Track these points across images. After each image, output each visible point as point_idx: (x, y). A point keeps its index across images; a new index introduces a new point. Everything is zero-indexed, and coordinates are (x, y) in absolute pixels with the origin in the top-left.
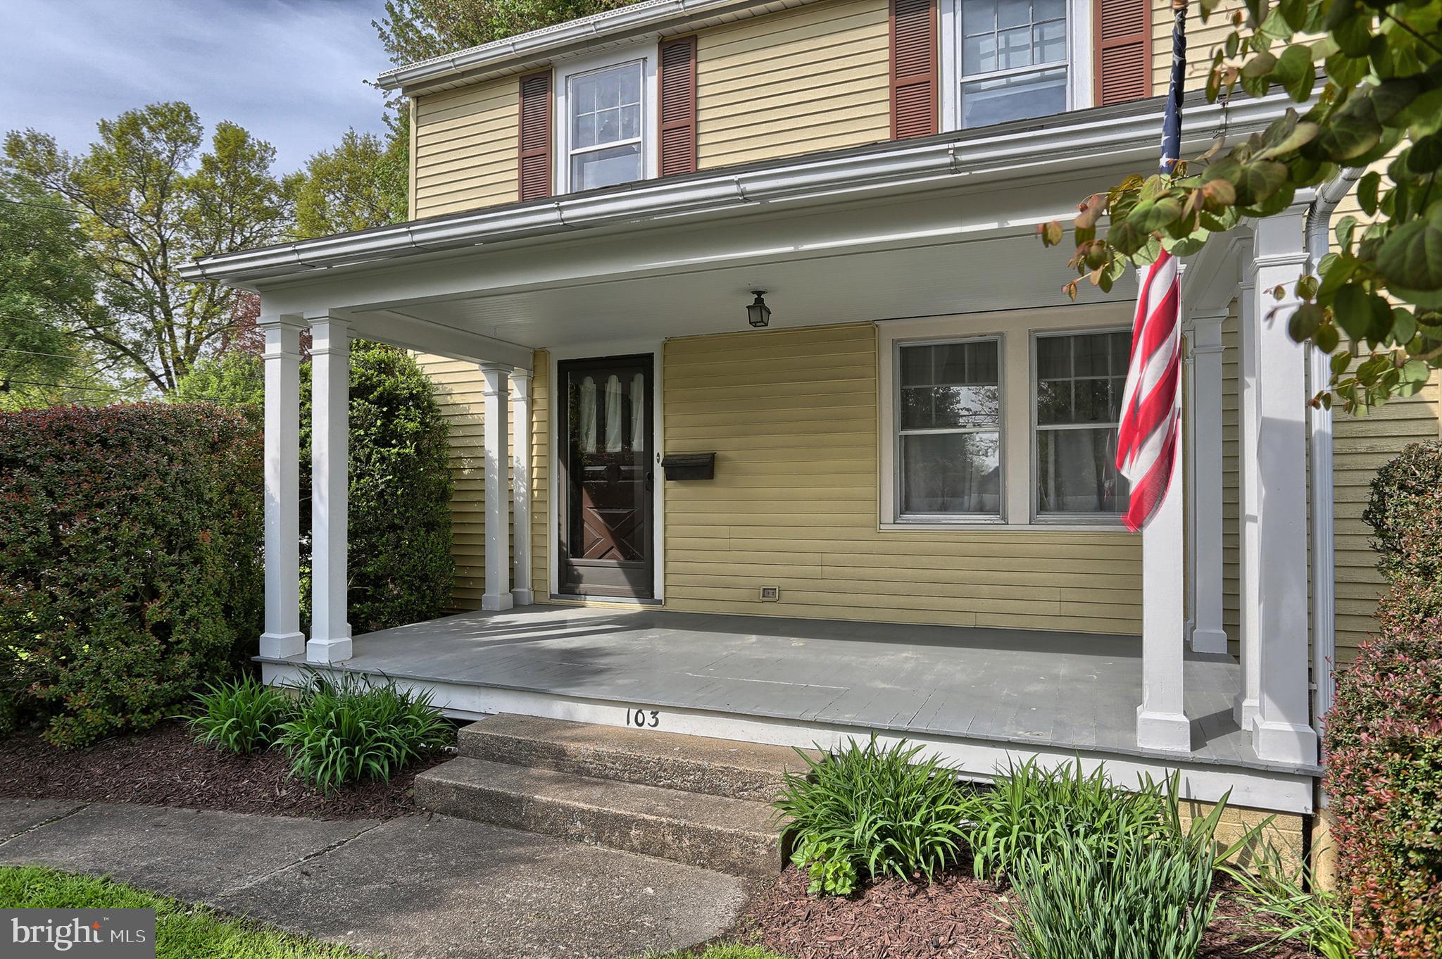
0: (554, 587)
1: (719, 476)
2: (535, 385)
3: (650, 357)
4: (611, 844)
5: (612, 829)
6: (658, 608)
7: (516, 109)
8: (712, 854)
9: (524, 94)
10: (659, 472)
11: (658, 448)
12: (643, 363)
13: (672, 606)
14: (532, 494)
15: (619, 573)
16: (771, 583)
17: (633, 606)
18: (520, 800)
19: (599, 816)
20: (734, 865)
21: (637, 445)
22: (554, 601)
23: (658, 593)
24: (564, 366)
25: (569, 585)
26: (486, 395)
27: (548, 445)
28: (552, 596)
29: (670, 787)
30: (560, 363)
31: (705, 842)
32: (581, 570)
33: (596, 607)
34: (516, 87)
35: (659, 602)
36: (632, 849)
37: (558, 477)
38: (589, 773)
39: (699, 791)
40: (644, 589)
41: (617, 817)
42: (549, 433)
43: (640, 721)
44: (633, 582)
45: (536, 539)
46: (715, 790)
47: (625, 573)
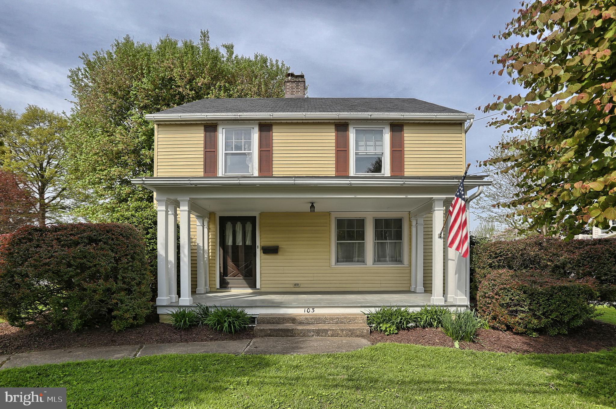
0: (218, 286)
1: (280, 253)
2: (210, 223)
3: (255, 217)
4: (322, 336)
5: (322, 333)
6: (259, 291)
7: (203, 135)
8: (352, 334)
9: (206, 131)
10: (258, 251)
11: (258, 243)
12: (252, 219)
13: (263, 290)
14: (209, 258)
15: (244, 282)
16: (296, 282)
17: (250, 291)
18: (293, 330)
19: (318, 330)
20: (358, 335)
21: (248, 243)
22: (218, 290)
23: (258, 286)
24: (221, 218)
25: (224, 285)
26: (198, 226)
27: (215, 242)
28: (217, 289)
29: (329, 323)
30: (220, 217)
31: (350, 331)
32: (229, 281)
33: (234, 291)
34: (203, 128)
35: (259, 289)
36: (329, 336)
37: (219, 252)
38: (303, 323)
39: (337, 323)
40: (253, 285)
41: (324, 330)
42: (216, 239)
43: (308, 311)
44: (248, 283)
45: (210, 271)
46: (342, 323)
47: (246, 281)
